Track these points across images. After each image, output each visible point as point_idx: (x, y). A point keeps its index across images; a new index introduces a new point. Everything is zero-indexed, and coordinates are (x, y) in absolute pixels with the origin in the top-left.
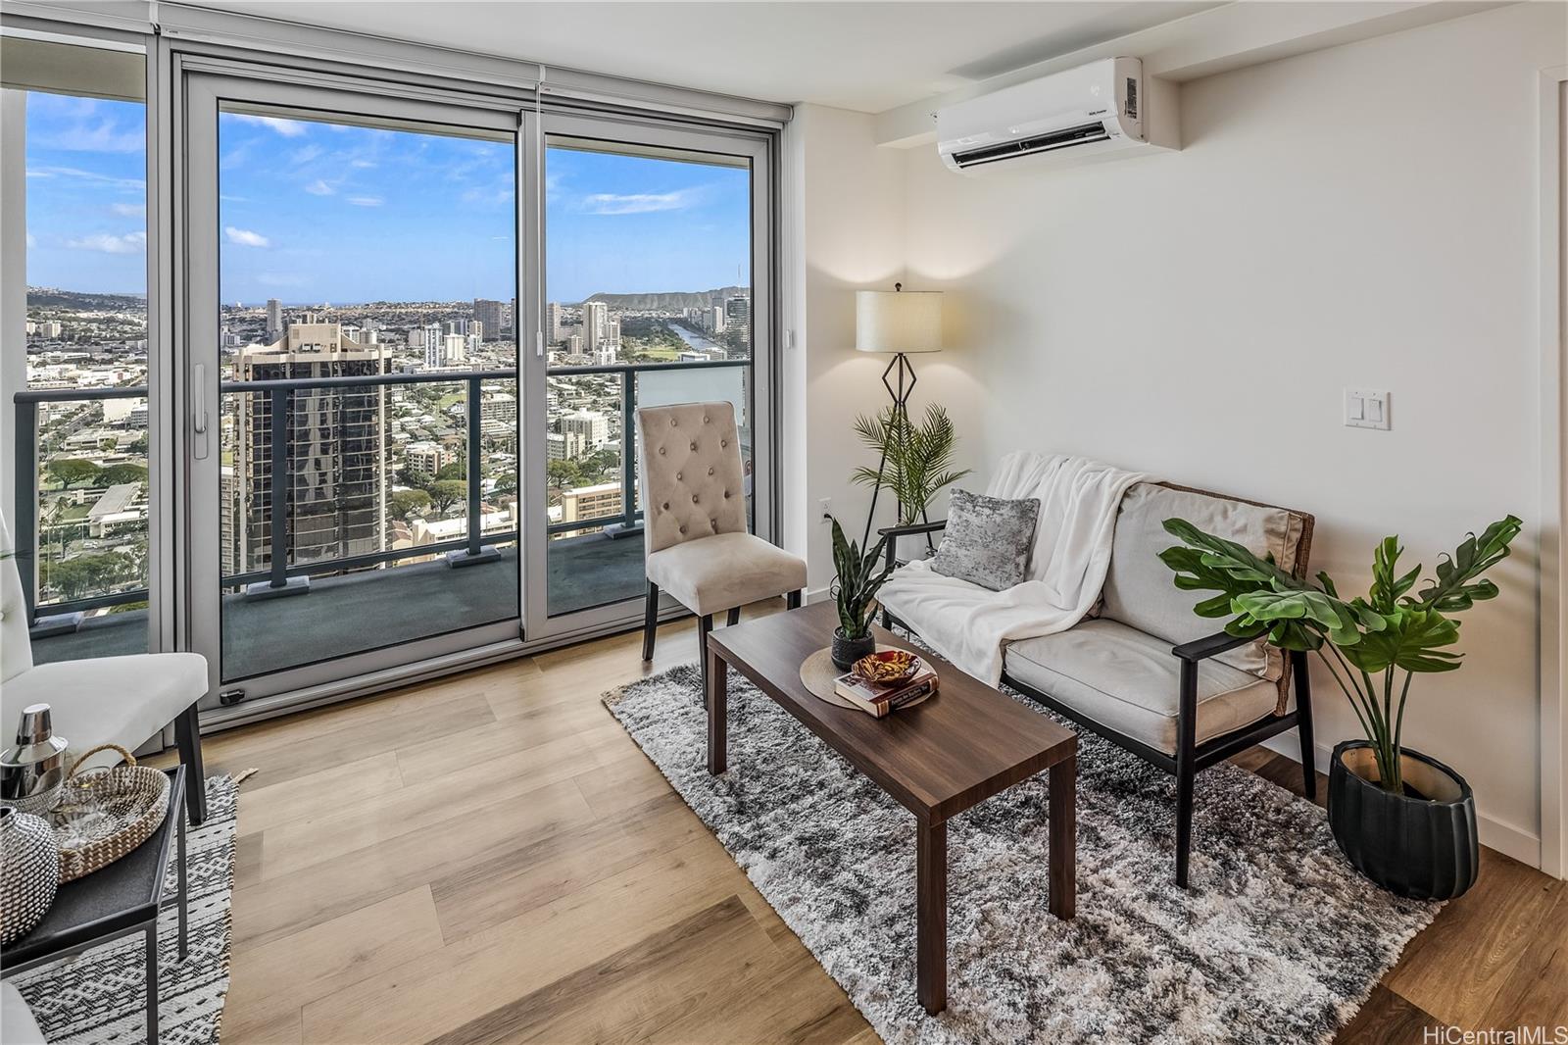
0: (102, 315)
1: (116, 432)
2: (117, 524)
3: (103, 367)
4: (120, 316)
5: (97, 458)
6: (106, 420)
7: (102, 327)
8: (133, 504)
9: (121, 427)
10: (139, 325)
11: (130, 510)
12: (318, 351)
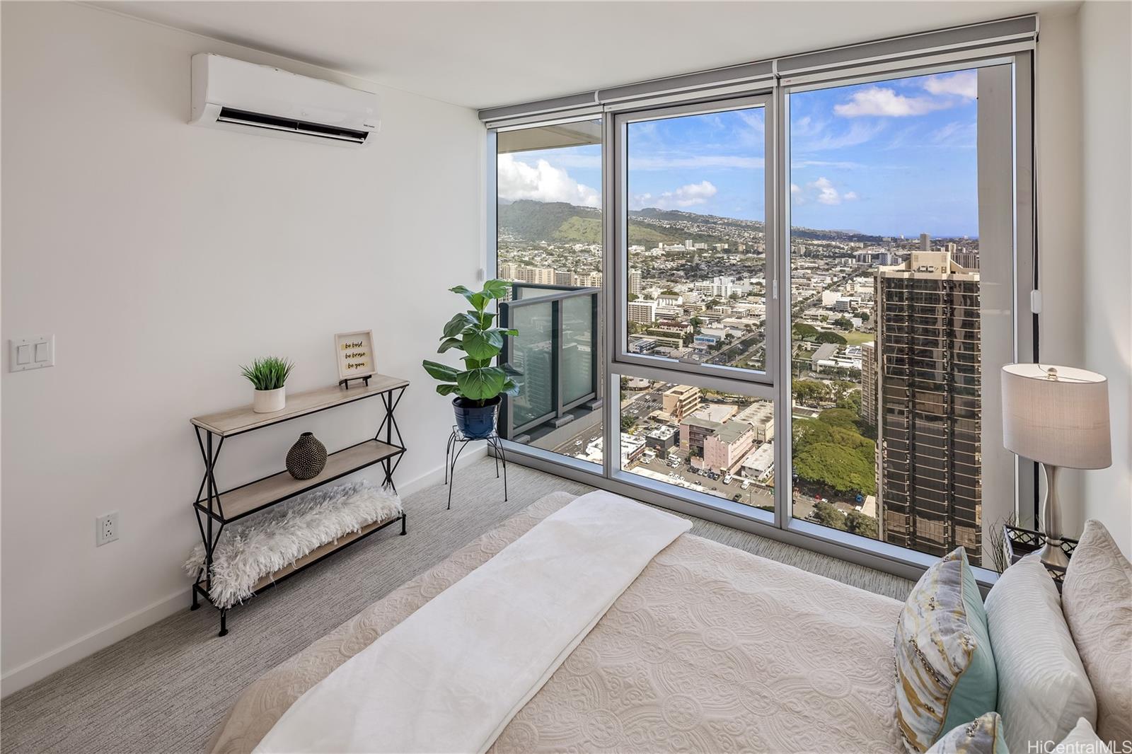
0: (824, 242)
1: (828, 312)
2: (825, 366)
3: (824, 273)
4: (834, 243)
5: (818, 326)
6: (823, 304)
7: (825, 249)
8: (834, 357)
9: (830, 309)
10: (843, 249)
11: (833, 360)
12: (932, 272)
